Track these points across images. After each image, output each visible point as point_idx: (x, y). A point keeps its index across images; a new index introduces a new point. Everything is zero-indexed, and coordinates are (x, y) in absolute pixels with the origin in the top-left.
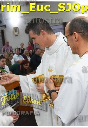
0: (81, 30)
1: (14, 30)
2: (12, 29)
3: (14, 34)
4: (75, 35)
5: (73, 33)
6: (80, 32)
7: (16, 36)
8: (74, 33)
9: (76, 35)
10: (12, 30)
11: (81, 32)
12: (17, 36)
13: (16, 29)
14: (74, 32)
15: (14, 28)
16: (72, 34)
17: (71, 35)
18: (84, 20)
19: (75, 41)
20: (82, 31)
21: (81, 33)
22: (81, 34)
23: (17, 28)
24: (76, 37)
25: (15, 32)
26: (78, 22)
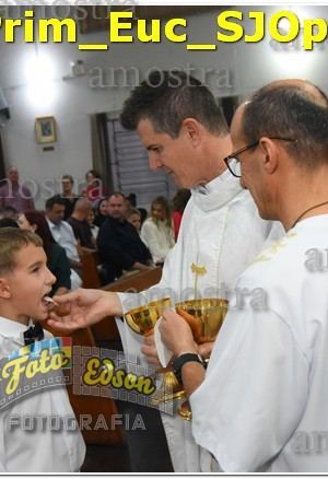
0: (288, 128)
1: (39, 128)
2: (31, 125)
3: (40, 143)
4: (265, 149)
5: (258, 143)
6: (282, 135)
7: (46, 149)
8: (263, 143)
9: (269, 151)
10: (33, 129)
11: (287, 135)
12: (51, 149)
13: (46, 125)
14: (261, 137)
15: (39, 120)
16: (253, 145)
17: (254, 150)
18: (298, 92)
19: (266, 169)
20: (292, 132)
21: (289, 140)
22: (287, 143)
23: (52, 118)
24: (268, 158)
25: (44, 134)
26: (274, 100)
